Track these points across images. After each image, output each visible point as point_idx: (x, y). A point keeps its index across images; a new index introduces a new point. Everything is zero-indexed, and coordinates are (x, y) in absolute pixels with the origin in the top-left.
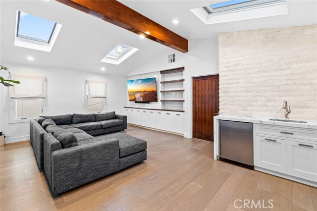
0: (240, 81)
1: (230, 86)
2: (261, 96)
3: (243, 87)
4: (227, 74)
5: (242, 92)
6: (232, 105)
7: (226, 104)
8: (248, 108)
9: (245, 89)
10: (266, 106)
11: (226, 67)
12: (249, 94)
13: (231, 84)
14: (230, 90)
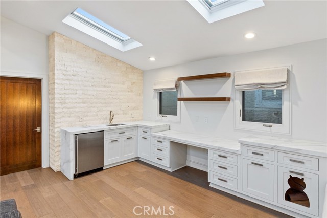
0: (78, 92)
1: (67, 96)
2: (94, 107)
3: (80, 99)
4: (64, 82)
5: (79, 103)
6: (69, 117)
7: (63, 116)
8: (85, 118)
9: (81, 101)
10: (97, 115)
11: (64, 74)
12: (85, 105)
13: (68, 94)
14: (67, 101)
